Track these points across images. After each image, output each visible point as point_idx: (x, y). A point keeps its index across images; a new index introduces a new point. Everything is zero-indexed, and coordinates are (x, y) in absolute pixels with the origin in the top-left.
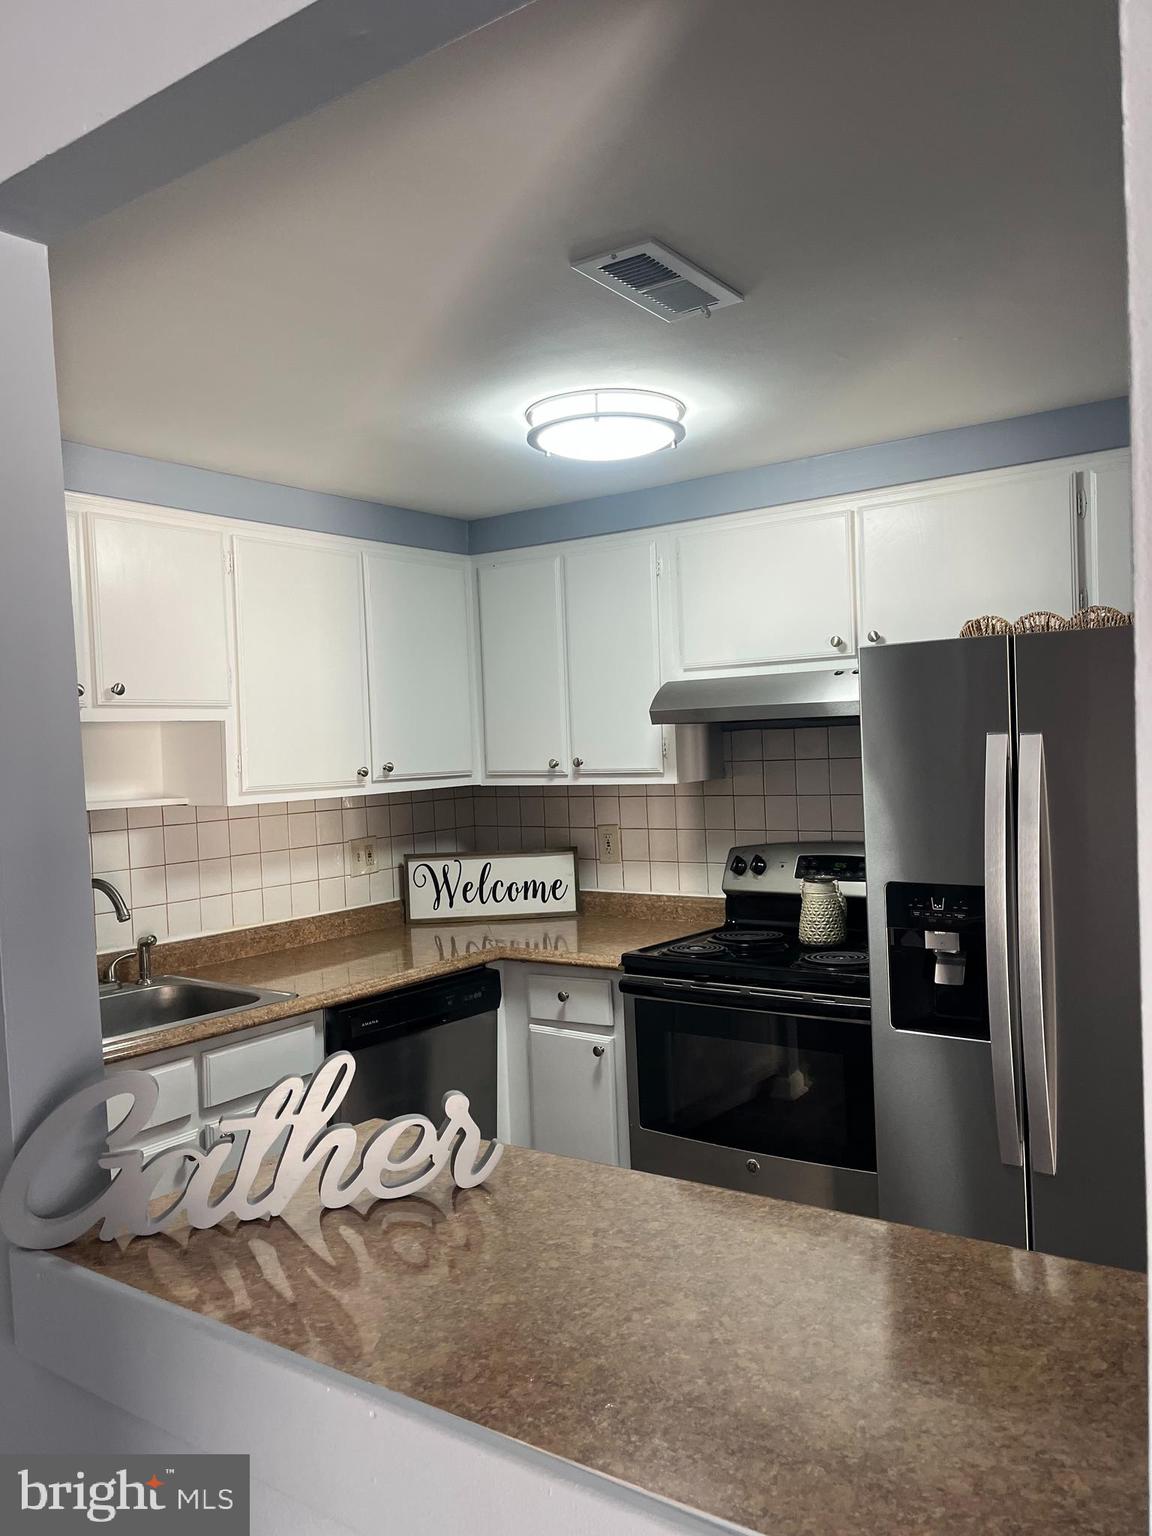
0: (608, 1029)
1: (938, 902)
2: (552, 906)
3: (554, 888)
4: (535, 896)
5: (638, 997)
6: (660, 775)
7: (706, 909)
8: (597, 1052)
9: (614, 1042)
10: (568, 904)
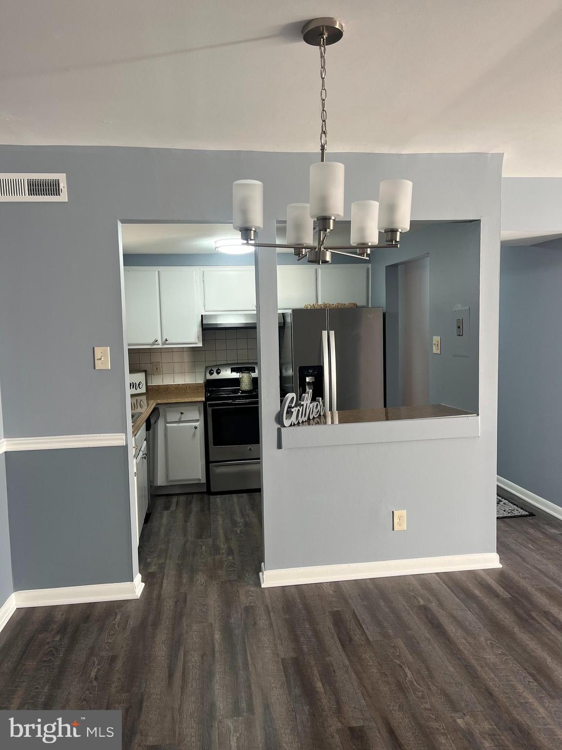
0: (197, 421)
1: (311, 370)
2: (139, 391)
3: (139, 385)
4: (133, 388)
5: (213, 408)
6: (196, 343)
7: (197, 386)
8: (196, 428)
9: (200, 424)
10: (143, 390)
